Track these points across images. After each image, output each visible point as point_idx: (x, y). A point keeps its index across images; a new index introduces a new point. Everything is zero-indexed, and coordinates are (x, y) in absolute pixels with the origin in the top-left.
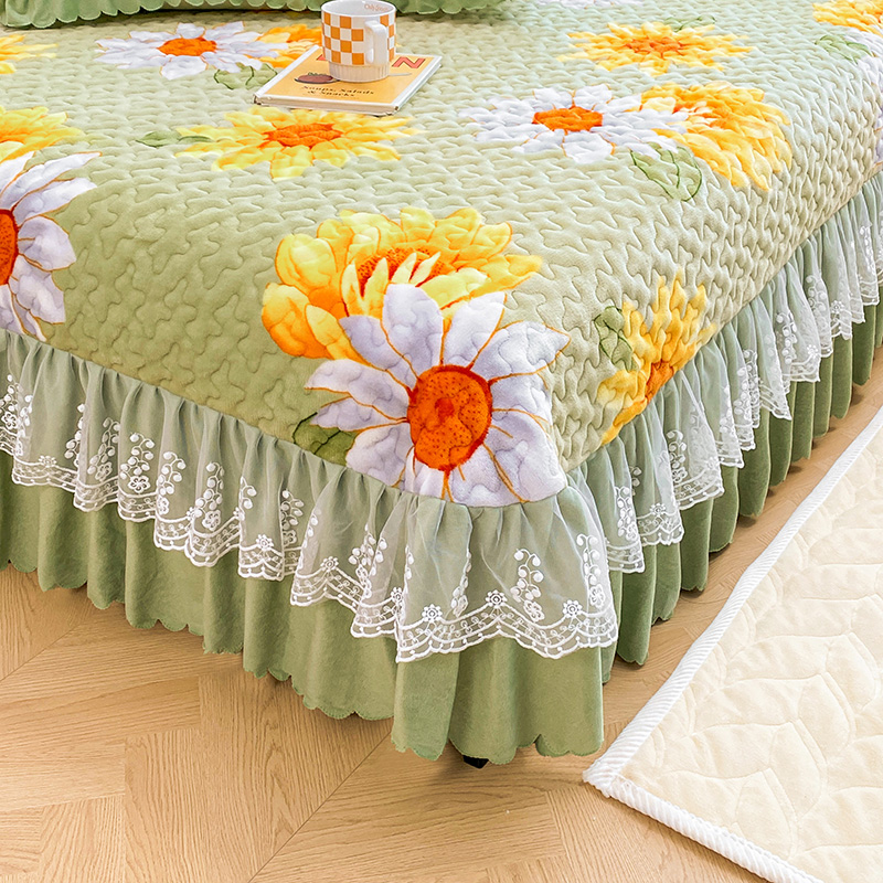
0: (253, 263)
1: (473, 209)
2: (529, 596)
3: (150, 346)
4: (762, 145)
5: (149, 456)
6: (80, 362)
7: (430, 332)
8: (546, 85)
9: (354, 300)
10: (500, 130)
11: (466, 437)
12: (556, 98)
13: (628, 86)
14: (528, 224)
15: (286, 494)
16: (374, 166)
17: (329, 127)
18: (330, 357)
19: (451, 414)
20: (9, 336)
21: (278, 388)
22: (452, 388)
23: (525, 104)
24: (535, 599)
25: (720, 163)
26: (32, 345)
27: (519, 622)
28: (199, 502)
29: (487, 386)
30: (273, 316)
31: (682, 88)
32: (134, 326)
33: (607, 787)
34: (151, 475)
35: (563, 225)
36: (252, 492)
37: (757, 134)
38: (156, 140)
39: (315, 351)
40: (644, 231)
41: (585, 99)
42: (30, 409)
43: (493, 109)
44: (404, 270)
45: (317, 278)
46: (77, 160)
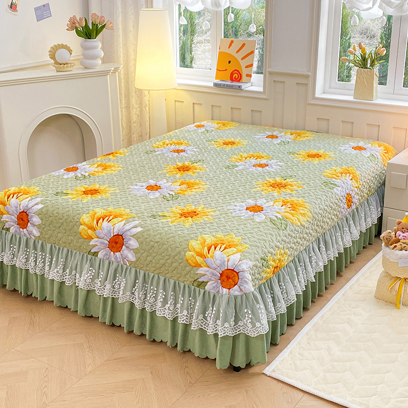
0: (183, 247)
1: (232, 233)
2: (248, 322)
3: (158, 265)
4: (304, 215)
5: (155, 292)
6: (138, 270)
7: (225, 262)
8: (249, 198)
9: (207, 255)
10: (238, 212)
11: (233, 283)
12: (251, 202)
13: (270, 199)
14: (245, 237)
15: (190, 299)
16: (207, 222)
17: (195, 212)
18: (202, 267)
19: (230, 278)
20: (118, 265)
21: (189, 274)
22: (230, 273)
23: (243, 204)
24: (250, 322)
25: (292, 220)
26: (125, 267)
27: (246, 329)
28: (169, 302)
29: (237, 273)
30: (188, 259)
31: (284, 199)
32: (154, 261)
33: (268, 373)
34: (156, 298)
35: (254, 237)
36: (182, 299)
37: (302, 212)
38: (154, 216)
39: (198, 266)
40: (273, 238)
41: (259, 203)
42: (125, 282)
43: (236, 206)
44: (218, 248)
45: (198, 250)
46: (137, 222)
